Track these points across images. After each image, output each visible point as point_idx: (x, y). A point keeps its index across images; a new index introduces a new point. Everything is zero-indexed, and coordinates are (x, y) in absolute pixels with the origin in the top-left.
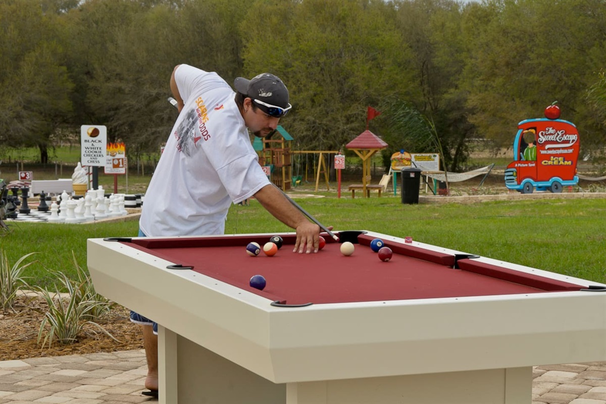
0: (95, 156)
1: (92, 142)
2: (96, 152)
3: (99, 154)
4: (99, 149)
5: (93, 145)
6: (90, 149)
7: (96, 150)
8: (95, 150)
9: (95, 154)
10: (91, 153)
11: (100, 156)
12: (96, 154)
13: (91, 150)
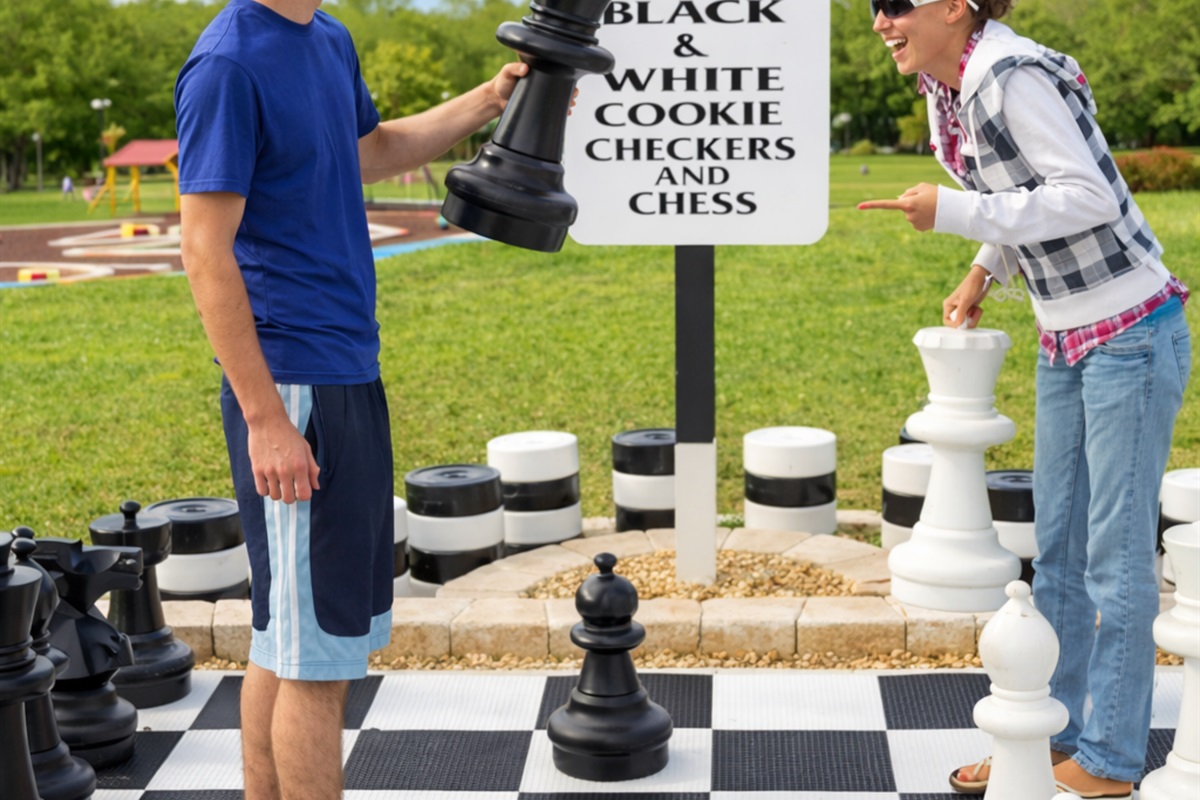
0: (703, 149)
1: (685, 24)
2: (718, 114)
3: (744, 133)
4: (750, 80)
5: (684, 44)
6: (655, 92)
7: (723, 94)
8: (703, 97)
9: (706, 130)
10: (667, 130)
11: (756, 149)
12: (723, 130)
13: (667, 101)
